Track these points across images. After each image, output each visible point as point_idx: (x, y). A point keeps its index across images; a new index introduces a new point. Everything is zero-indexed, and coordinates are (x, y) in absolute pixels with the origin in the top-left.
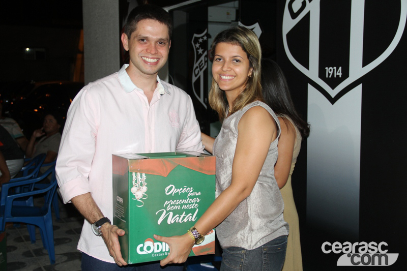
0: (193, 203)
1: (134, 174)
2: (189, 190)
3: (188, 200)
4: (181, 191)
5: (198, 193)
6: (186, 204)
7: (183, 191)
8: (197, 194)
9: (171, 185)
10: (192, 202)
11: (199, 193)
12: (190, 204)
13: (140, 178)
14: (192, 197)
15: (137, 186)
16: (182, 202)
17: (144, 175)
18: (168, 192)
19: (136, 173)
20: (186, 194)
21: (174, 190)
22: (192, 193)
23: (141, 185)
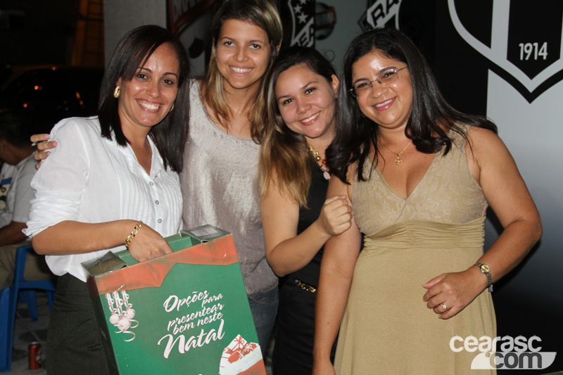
0: (212, 314)
1: (108, 296)
2: (204, 296)
3: (203, 311)
4: (190, 300)
5: (217, 296)
6: (203, 318)
7: (193, 300)
8: (217, 299)
9: (171, 297)
10: (212, 311)
11: (220, 296)
12: (208, 316)
13: (120, 300)
14: (209, 305)
15: (117, 313)
16: (196, 317)
17: (124, 294)
18: (168, 308)
19: (111, 294)
20: (199, 303)
21: (178, 303)
22: (208, 298)
23: (124, 308)
